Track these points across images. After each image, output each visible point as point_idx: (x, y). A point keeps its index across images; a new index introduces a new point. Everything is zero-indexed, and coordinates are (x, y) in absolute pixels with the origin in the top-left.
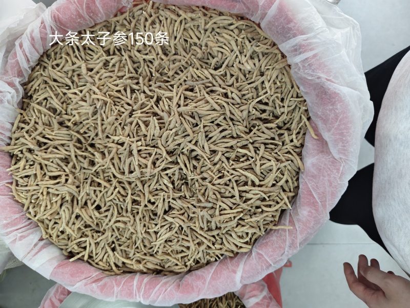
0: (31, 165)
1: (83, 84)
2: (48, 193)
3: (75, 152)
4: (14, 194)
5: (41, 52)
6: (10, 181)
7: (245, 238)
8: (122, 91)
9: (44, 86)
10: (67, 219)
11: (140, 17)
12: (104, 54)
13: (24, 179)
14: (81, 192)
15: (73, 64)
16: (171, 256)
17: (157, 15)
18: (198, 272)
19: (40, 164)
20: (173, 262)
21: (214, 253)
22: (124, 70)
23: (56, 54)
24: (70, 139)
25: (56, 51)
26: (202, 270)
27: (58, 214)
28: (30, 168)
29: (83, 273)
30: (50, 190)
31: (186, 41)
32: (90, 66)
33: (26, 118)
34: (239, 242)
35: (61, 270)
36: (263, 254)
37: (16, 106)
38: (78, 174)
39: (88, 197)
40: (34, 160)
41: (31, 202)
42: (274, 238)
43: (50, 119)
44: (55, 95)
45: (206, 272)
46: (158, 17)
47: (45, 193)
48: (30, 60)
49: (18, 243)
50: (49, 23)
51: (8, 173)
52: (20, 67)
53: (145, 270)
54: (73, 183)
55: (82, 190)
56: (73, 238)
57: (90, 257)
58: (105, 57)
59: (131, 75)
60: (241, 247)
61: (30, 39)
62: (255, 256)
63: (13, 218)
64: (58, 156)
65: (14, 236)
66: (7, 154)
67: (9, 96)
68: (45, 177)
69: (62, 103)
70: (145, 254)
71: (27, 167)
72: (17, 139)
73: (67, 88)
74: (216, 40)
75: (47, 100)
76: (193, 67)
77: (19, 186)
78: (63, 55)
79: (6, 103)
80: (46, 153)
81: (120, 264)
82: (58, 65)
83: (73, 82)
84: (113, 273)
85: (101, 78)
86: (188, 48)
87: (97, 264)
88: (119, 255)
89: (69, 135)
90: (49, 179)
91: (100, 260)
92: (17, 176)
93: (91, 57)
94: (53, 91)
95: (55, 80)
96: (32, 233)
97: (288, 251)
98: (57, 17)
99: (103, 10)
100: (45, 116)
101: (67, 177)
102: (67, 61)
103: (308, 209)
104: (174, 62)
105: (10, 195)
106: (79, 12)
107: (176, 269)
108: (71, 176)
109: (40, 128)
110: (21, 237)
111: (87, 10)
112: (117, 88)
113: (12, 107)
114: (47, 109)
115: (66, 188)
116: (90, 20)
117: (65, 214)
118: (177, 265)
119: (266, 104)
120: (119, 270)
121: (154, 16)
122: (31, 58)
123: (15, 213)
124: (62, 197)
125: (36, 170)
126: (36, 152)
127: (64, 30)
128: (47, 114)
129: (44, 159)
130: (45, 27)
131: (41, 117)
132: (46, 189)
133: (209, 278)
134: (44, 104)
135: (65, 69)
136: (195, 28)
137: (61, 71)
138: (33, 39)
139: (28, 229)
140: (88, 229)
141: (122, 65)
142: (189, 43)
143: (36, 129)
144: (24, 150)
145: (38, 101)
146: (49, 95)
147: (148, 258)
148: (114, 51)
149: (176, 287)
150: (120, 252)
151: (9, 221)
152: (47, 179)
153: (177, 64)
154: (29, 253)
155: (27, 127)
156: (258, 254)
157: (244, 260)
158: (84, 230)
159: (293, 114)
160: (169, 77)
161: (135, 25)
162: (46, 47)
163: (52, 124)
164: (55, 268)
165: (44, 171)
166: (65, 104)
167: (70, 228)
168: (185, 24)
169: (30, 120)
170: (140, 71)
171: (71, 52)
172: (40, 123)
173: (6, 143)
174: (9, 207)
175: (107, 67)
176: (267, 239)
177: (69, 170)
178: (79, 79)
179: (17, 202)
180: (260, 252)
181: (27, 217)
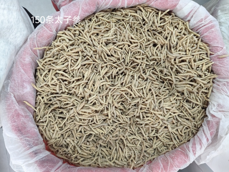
0: (198, 67)
1: (170, 119)
2: (186, 51)
3: (172, 78)
4: (208, 48)
5: (196, 137)
6: (212, 56)
7: (61, 39)
8: (146, 117)
9: (194, 116)
10: (172, 37)
11: (138, 160)
12: (159, 137)
13: (202, 58)
14: (165, 54)
15: (177, 130)
16: (107, 21)
17: (128, 162)
18: (87, 14)
19: (193, 69)
20: (105, 18)
21: (80, 27)
22: (146, 129)
23: (189, 135)
24: (176, 85)
25: (189, 137)
26: (85, 16)
27: (178, 39)
28: (199, 65)
29: (160, 3)
30: (184, 53)
31: (110, 148)
32: (166, 129)
33: (204, 96)
34: (64, 37)
35: (174, 3)
36: (49, 32)
37: (210, 103)
38: (169, 65)
39: (161, 51)
40: (197, 71)
41: (197, 44)
42: (45, 42)
43: (190, 96)
44: (187, 111)
45: (82, 15)
46: (127, 160)
47: (188, 51)
48: (202, 131)
49: (203, 17)
50: (191, 153)
51: (213, 61)
52: (208, 127)
53: (122, 10)
54: (171, 59)
55: (165, 55)
56: (169, 24)
57: (158, 13)
58: (158, 135)
59: (141, 126)
60: (63, 34)
61: (202, 144)
62: (53, 29)
63: (208, 33)
64: (182, 75)
65: (206, 21)
66: (215, 72)
67: (214, 109)
68: (189, 61)
69: (182, 106)
70: (123, 20)
71: (201, 66)
72: (209, 82)
73: (180, 116)
74: (91, 151)
75: (192, 107)
76: (105, 134)
77: (205, 53)
78: (183, 134)
79: (215, 105)
80: (190, 76)
81: (138, 11)
82: (187, 128)
83: (177, 119)
84: (142, 5)
85: (159, 123)
86: (109, 144)
87: (153, 10)
88: (139, 17)
89: (177, 88)
90: (186, 60)
91: (151, 12)
92: (207, 60)
93: (167, 134)
94: (189, 113)
95: (188, 119)
96: (195, 24)
97: (35, 35)
98: (186, 158)
99: (159, 162)
100: (193, 98)
101: (175, 62)
102: (181, 131)
103: (25, 62)
104: (117, 136)
105: (211, 47)
106: (173, 160)
107: (102, 14)
108: (173, 63)
109: (195, 90)
110: (202, 21)
111: (168, 162)
112: (148, 118)
113: (212, 102)
114: (192, 102)
115: (174, 55)
116: (167, 156)
117: (174, 39)
118: (103, 16)
119: (59, 118)
120: (139, 8)
121: (130, 161)
122: (202, 132)
123: (207, 36)
124: (177, 50)
125: (195, 65)
126: (196, 76)
127: (182, 150)
128: (192, 99)
129: (190, 72)
130: (193, 151)
131: (195, 97)
132: (187, 54)
133: (80, 12)
134: (194, 105)
135: (182, 127)
136: (105, 156)
137: (185, 125)
138: (200, 144)
139: (198, 26)
140: (160, 31)
141: (148, 131)
142: (109, 147)
143: (198, 89)
144: (203, 76)
145: (198, 106)
146: (191, 110)
147: (121, 18)
148: (154, 139)
149: (100, 3)
150: (139, 19)
151: (210, 31)
152: (187, 60)
153: (114, 135)
154: (196, 11)
155: (203, 90)
156: (52, 31)
157: (60, 26)
158: (162, 30)
159: (44, 113)
160: (120, 126)
161: (141, 155)
162: (193, 140)
163: (188, 93)
164: (178, 4)
165: (190, 65)
166: (181, 105)
167: (170, 31)
168: (110, 158)
169: (202, 95)
170: (137, 128)
171: (179, 137)
172: (196, 93)
173: (216, 80)
174: (210, 39)
175: (156, 129)
176: (48, 41)
177: (175, 67)
178: (172, 122)
179: (206, 43)
180: (51, 33)
181: (199, 34)
